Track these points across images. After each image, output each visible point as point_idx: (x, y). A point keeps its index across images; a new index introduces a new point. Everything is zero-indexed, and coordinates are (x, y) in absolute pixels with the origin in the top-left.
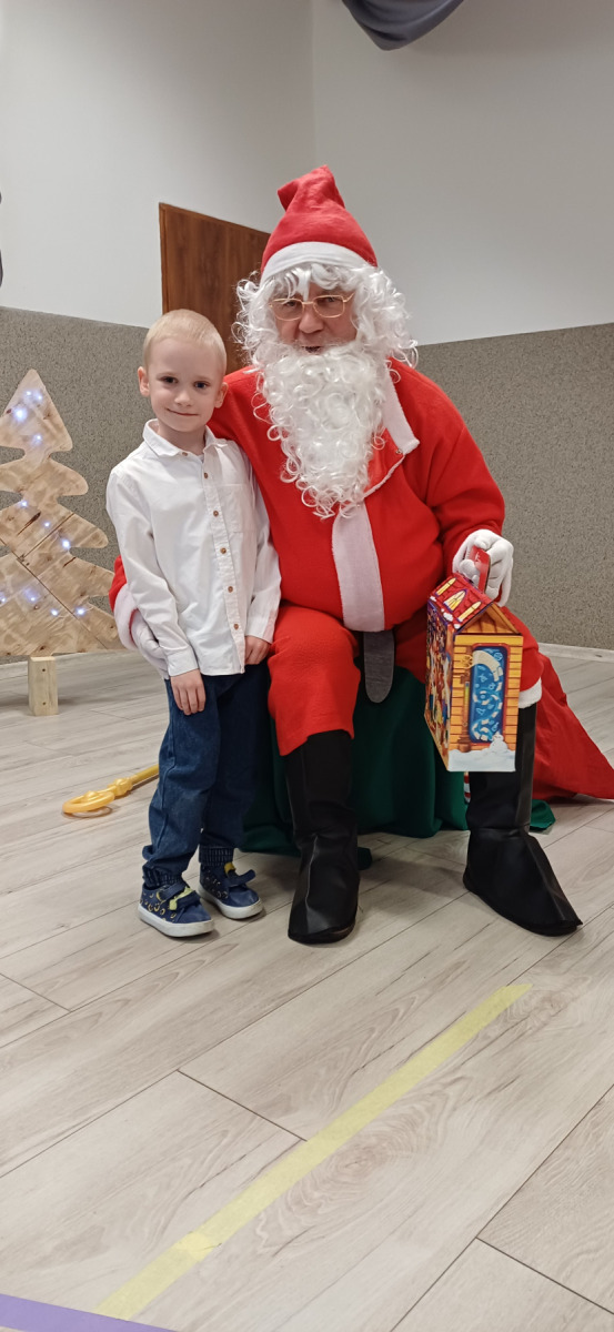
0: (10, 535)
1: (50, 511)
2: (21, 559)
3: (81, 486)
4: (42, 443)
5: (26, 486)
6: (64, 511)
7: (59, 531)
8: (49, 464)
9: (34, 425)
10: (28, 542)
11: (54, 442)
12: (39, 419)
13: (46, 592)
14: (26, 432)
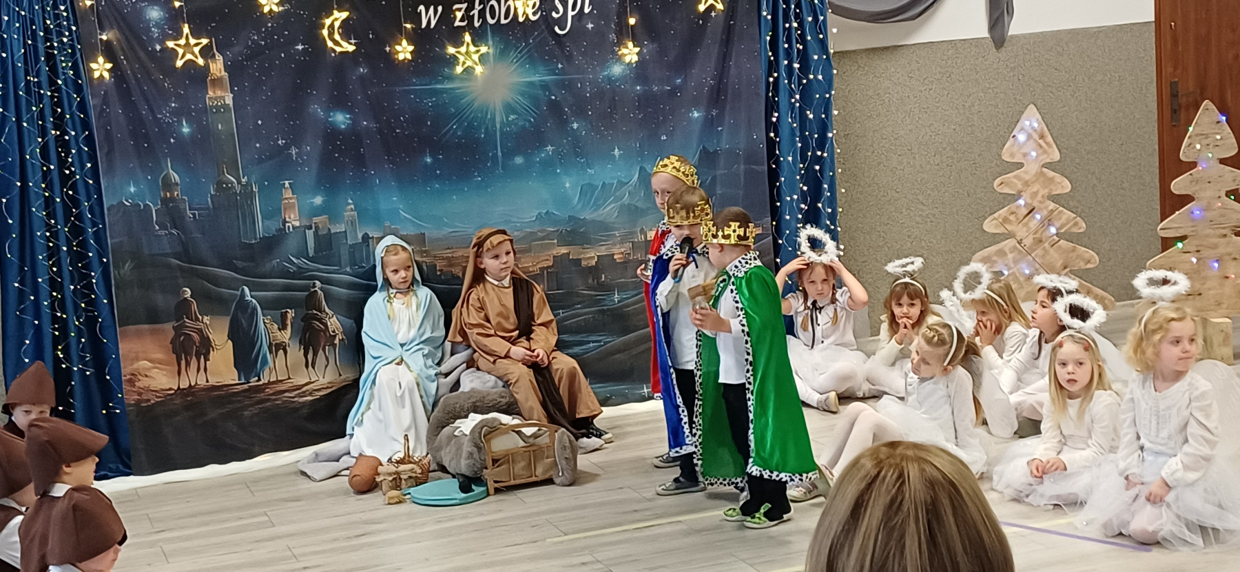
0: (1012, 224)
1: (1042, 206)
2: (1019, 243)
3: (1066, 186)
4: (1036, 157)
5: (1024, 189)
6: (1052, 206)
7: (1048, 221)
8: (1042, 172)
9: (1031, 144)
10: (1025, 229)
11: (1045, 156)
12: (1035, 141)
13: (1038, 266)
14: (1025, 150)
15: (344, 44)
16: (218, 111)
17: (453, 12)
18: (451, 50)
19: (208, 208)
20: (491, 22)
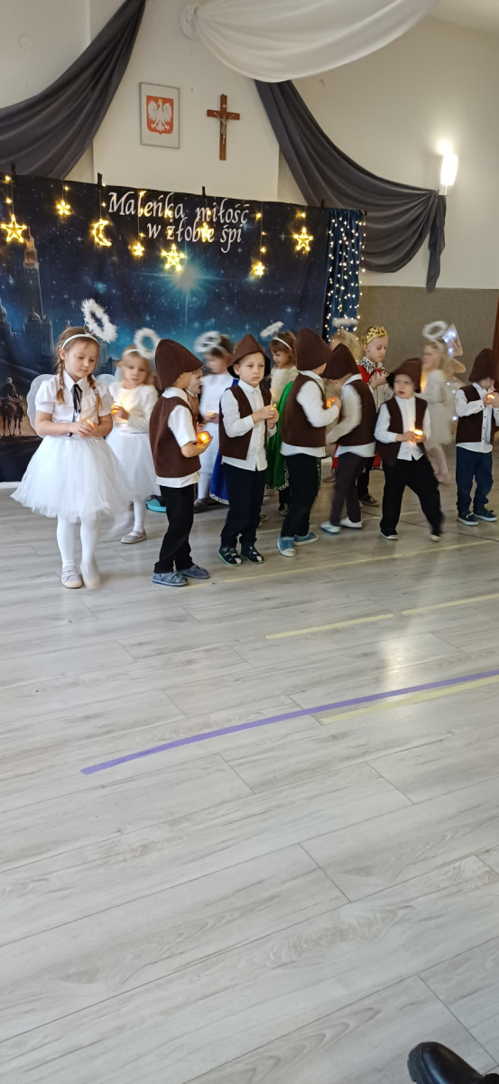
15: (105, 240)
16: (30, 272)
17: (166, 230)
18: (164, 253)
19: (23, 331)
20: (188, 239)
